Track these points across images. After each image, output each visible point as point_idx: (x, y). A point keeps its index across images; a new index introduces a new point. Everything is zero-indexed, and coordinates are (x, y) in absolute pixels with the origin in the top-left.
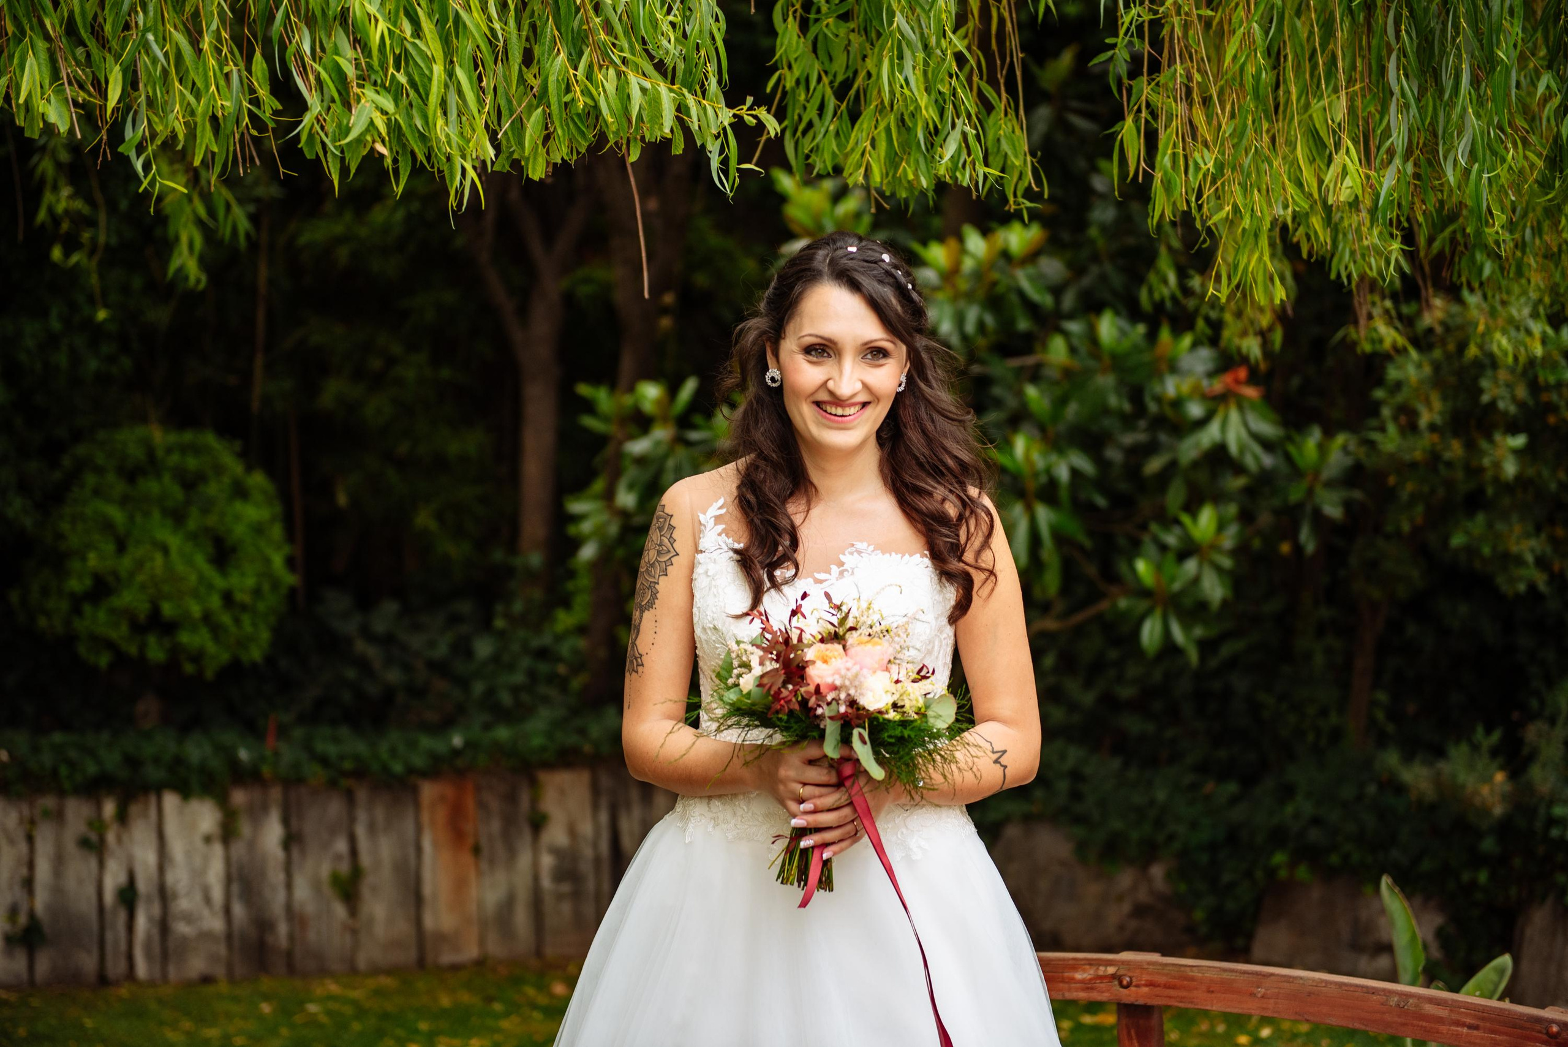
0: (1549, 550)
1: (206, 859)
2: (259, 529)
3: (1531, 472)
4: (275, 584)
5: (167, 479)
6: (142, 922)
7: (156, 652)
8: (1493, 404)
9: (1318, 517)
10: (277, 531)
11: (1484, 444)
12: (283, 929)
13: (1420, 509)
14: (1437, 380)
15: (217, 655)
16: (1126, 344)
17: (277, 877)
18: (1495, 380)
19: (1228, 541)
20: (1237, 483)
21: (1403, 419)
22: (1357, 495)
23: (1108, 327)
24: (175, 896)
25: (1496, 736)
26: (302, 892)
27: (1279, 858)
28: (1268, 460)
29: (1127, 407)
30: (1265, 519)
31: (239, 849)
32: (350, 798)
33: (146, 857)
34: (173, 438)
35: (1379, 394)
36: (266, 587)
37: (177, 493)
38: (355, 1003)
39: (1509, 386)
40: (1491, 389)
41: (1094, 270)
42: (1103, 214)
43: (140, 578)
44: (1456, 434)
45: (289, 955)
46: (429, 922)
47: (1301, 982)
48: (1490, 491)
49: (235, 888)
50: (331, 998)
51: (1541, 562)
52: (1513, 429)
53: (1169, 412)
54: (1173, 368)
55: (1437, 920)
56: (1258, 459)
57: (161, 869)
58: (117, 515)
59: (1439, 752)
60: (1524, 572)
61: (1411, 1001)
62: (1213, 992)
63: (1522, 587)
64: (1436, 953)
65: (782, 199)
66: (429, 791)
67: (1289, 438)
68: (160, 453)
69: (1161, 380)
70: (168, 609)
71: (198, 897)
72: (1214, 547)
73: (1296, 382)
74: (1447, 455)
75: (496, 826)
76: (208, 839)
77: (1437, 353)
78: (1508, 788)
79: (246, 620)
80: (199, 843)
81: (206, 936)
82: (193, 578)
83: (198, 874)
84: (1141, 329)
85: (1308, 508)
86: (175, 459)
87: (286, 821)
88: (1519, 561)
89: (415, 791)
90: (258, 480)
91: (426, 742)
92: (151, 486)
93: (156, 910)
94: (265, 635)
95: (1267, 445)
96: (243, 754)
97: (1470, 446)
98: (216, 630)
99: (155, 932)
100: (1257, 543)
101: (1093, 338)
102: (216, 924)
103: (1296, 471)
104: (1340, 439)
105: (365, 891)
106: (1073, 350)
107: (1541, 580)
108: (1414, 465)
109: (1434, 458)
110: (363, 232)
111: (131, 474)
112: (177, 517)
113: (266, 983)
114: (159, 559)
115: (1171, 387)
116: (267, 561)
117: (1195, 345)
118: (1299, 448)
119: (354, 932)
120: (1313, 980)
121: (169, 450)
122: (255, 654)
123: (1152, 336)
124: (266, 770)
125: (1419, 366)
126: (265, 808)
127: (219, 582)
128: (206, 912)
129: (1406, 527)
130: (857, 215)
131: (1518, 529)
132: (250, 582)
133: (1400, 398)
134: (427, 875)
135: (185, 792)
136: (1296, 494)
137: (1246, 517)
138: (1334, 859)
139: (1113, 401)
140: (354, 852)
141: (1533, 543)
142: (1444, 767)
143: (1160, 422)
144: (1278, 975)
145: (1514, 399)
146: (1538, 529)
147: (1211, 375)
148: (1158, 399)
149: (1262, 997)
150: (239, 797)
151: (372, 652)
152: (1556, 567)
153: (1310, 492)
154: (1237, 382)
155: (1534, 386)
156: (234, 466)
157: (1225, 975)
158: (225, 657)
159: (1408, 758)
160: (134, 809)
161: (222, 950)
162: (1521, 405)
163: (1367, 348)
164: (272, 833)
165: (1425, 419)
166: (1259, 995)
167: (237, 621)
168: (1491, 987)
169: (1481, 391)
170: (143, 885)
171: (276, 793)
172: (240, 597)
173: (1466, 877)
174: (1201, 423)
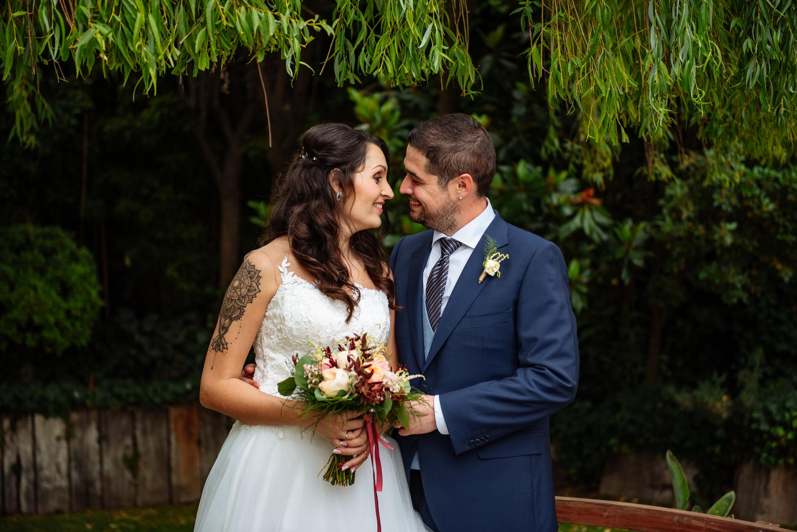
0: (748, 281)
1: (58, 449)
2: (84, 278)
3: (739, 241)
4: (93, 306)
5: (36, 251)
6: (24, 482)
7: (31, 341)
8: (720, 207)
9: (631, 265)
10: (94, 279)
11: (715, 228)
12: (98, 485)
13: (683, 260)
14: (691, 194)
15: (63, 343)
16: (532, 177)
17: (95, 458)
18: (721, 195)
19: (585, 278)
20: (589, 248)
21: (674, 215)
22: (651, 254)
23: (522, 169)
24: (41, 468)
25: (723, 378)
26: (108, 465)
27: (613, 441)
28: (605, 237)
29: (532, 209)
30: (604, 267)
31: (75, 444)
32: (133, 416)
33: (26, 448)
34: (39, 230)
35: (661, 202)
36: (88, 308)
37: (41, 259)
38: (135, 523)
39: (728, 197)
40: (718, 199)
41: (515, 140)
42: (519, 110)
43: (22, 303)
44: (701, 222)
45: (102, 498)
46: (174, 480)
47: (627, 509)
48: (718, 252)
49: (73, 464)
50: (123, 520)
51: (745, 288)
52: (730, 220)
53: (554, 212)
54: (556, 189)
55: (694, 472)
56: (600, 236)
57: (34, 454)
58: (10, 271)
59: (694, 386)
60: (736, 293)
61: (685, 518)
62: (581, 514)
63: (735, 300)
64: (695, 490)
65: (354, 104)
66: (174, 412)
67: (616, 225)
68: (32, 238)
69: (550, 196)
70: (37, 319)
71: (54, 469)
72: (578, 281)
73: (619, 196)
74: (697, 233)
75: (209, 430)
76: (58, 439)
77: (691, 181)
78: (730, 404)
79: (78, 324)
80: (54, 441)
81: (58, 489)
82: (50, 303)
83: (54, 457)
84: (539, 169)
85: (626, 261)
86: (40, 241)
87: (99, 429)
88: (733, 287)
89: (167, 412)
90: (84, 252)
91: (172, 387)
92: (28, 256)
93: (32, 476)
94: (88, 333)
95: (604, 228)
96: (76, 395)
97: (708, 228)
98: (62, 330)
99: (31, 487)
100: (600, 280)
101: (514, 174)
102: (64, 483)
103: (619, 242)
104: (642, 225)
105: (141, 465)
106: (504, 181)
107: (745, 297)
108: (679, 238)
109: (690, 235)
110: (138, 124)
111: (17, 250)
112: (41, 271)
113: (90, 514)
114: (32, 293)
115: (555, 199)
116: (89, 294)
117: (568, 177)
118: (621, 230)
119: (136, 486)
120: (634, 508)
121: (37, 237)
122: (83, 341)
123: (545, 173)
124: (89, 402)
125: (682, 187)
126: (88, 423)
127: (64, 305)
128: (58, 477)
129: (676, 270)
130: (392, 112)
131: (733, 270)
132: (80, 305)
133: (672, 204)
134: (173, 455)
135: (47, 415)
136: (619, 254)
137: (594, 266)
138: (641, 441)
139: (525, 206)
140: (135, 444)
141: (740, 278)
142: (697, 393)
143: (549, 218)
144: (615, 505)
145: (730, 204)
146: (743, 271)
147: (575, 193)
148: (548, 206)
149: (607, 517)
150: (75, 417)
151: (143, 340)
152: (753, 290)
153: (627, 253)
154: (589, 196)
155: (741, 198)
156: (71, 244)
157: (587, 506)
158: (67, 344)
159: (679, 389)
160: (19, 424)
161: (67, 496)
162: (734, 207)
163: (653, 178)
164: (92, 435)
165: (685, 214)
166: (605, 516)
167: (73, 325)
168: (724, 508)
169: (713, 200)
170: (24, 463)
171: (94, 414)
172: (74, 312)
173: (709, 449)
174: (571, 218)
